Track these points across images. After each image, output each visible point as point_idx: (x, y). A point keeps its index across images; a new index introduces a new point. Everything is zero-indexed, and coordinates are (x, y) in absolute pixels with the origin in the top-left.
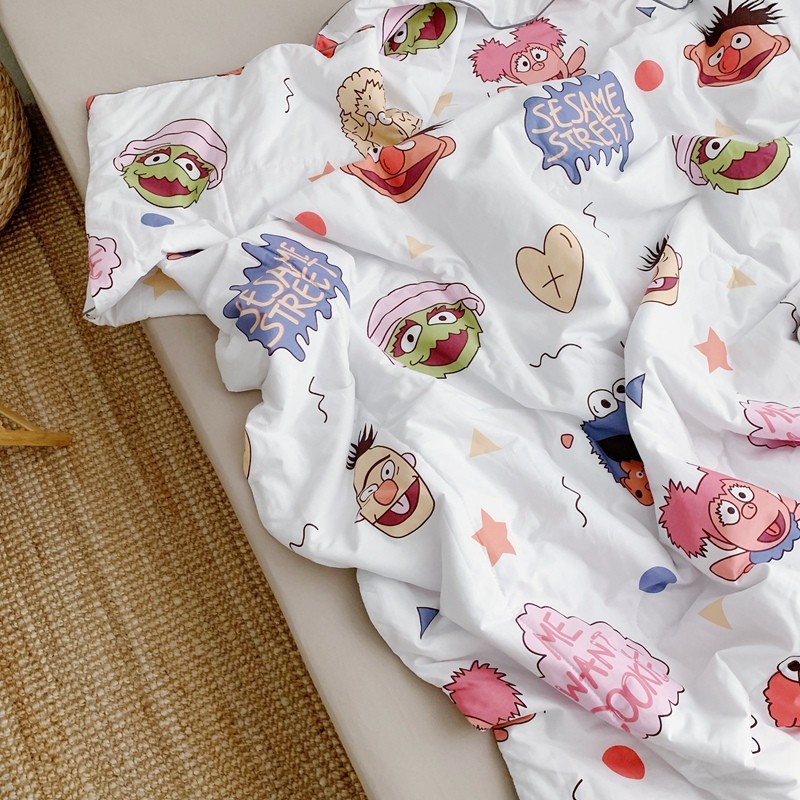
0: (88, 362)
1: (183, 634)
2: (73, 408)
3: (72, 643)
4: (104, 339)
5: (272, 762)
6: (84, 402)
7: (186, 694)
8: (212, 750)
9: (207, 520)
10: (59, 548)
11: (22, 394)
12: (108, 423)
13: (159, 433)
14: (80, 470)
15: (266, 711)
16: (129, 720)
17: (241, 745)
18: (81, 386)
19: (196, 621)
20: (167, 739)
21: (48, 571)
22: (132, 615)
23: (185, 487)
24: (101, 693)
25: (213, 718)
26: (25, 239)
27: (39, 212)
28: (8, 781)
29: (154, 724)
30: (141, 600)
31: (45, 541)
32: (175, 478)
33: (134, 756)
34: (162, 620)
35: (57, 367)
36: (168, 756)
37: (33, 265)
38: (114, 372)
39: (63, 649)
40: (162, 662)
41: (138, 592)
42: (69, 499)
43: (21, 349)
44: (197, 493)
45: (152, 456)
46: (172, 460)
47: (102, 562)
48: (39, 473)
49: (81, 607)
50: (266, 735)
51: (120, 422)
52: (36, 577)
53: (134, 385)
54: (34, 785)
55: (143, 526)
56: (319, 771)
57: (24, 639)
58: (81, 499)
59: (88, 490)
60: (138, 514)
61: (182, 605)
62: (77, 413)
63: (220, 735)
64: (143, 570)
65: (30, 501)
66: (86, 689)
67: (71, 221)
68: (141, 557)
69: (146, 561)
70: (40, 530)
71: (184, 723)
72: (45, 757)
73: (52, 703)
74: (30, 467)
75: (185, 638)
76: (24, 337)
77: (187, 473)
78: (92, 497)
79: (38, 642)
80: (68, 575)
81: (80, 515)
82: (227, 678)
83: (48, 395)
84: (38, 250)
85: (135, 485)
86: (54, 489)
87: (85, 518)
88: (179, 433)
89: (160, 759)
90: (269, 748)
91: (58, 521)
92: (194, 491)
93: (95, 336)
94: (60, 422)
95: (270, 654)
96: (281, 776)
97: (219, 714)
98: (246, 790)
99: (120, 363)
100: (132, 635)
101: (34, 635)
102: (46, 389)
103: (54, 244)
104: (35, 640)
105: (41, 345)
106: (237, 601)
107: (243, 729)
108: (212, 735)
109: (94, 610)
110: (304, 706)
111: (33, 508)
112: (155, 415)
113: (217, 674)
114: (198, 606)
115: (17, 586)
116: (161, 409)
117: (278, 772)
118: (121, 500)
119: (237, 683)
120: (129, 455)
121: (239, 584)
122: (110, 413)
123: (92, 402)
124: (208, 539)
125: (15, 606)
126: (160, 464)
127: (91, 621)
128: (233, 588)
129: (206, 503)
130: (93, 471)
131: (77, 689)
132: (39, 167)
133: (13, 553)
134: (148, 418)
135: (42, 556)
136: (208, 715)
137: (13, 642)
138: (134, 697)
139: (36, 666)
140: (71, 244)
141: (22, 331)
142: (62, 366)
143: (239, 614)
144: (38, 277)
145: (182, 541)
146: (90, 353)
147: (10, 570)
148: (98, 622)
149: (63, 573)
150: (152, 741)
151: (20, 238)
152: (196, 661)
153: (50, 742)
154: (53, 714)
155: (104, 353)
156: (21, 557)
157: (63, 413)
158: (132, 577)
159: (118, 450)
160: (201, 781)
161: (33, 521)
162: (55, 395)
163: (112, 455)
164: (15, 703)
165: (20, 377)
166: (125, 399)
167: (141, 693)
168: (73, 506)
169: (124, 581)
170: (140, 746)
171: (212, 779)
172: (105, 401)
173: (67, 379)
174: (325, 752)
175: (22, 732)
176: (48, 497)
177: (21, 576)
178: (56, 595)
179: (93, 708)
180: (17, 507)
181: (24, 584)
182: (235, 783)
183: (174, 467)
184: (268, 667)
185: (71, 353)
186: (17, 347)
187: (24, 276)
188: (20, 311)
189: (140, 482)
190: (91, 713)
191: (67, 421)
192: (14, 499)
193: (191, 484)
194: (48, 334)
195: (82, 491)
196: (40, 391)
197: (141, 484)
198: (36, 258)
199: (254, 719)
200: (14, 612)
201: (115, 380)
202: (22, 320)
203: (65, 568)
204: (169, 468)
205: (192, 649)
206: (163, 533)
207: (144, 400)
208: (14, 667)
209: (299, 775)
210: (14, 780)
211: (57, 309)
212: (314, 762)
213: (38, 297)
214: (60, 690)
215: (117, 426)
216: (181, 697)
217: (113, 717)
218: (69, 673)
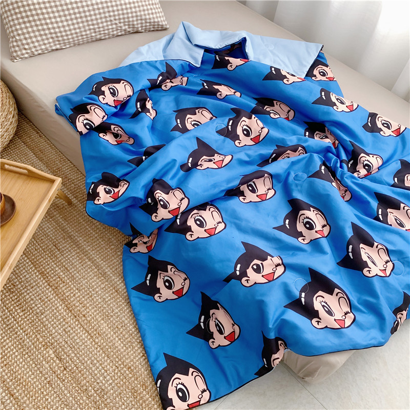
3: (80, 275)
10: (65, 245)
14: (65, 217)
16: (111, 296)
21: (62, 254)
24: (97, 290)
30: (104, 256)
31: (58, 243)
33: (117, 308)
34: (115, 261)
37: (25, 152)
39: (77, 278)
41: (102, 254)
42: (64, 228)
47: (85, 246)
49: (80, 263)
57: (59, 278)
58: (69, 227)
59: (71, 224)
60: (94, 228)
64: (102, 246)
66: (91, 290)
68: (100, 242)
69: (102, 243)
70: (55, 240)
72: (81, 315)
73: (78, 297)
78: (73, 226)
79: (66, 278)
80: (71, 253)
86: (57, 226)
87: (72, 233)
91: (62, 236)
99: (71, 180)
100: (104, 268)
101: (63, 276)
103: (32, 144)
111: (49, 233)
115: (51, 261)
118: (86, 225)
125: (52, 267)
127: (86, 267)
130: (71, 217)
131: (87, 290)
133: (46, 250)
135: (59, 249)
138: (111, 288)
139: (67, 286)
144: (28, 156)
145: (115, 234)
148: (89, 266)
151: (16, 144)
153: (81, 310)
154: (80, 300)
156: (50, 251)
158: (98, 249)
161: (51, 238)
164: (62, 300)
167: (114, 286)
168: (66, 230)
169: (95, 251)
170: (119, 304)
172: (69, 193)
175: (68, 309)
176: (55, 228)
177: (52, 257)
178: (69, 261)
179: (95, 295)
181: (54, 259)
190: (95, 297)
195: (69, 224)
198: (25, 150)
203: (70, 251)
206: (106, 232)
214: (80, 292)
218: (82, 286)
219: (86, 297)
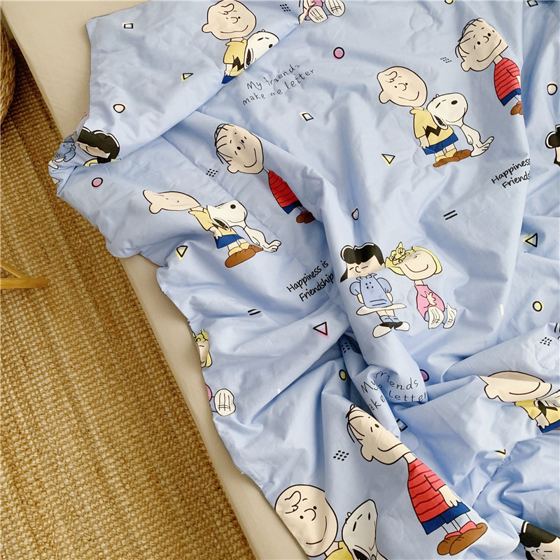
0: (57, 228)
1: (125, 421)
2: (48, 261)
3: (48, 426)
4: (69, 212)
5: (184, 509)
6: (55, 257)
7: (126, 462)
8: (144, 500)
9: (141, 343)
10: (39, 360)
11: (12, 251)
12: (72, 273)
13: (108, 280)
14: (53, 305)
15: (181, 474)
16: (87, 479)
17: (163, 497)
18: (53, 246)
19: (133, 412)
20: (113, 492)
21: (31, 376)
22: (89, 407)
23: (126, 319)
24: (68, 460)
25: (145, 478)
26: (13, 139)
27: (23, 118)
28: (6, 518)
29: (104, 481)
30: (95, 397)
31: (30, 355)
32: (119, 312)
33: (90, 503)
34: (110, 411)
35: (36, 232)
36: (114, 504)
37: (18, 158)
38: (76, 235)
39: (42, 430)
40: (109, 439)
41: (93, 391)
43: (11, 218)
44: (134, 323)
45: (103, 296)
46: (116, 299)
47: (69, 370)
48: (24, 307)
49: (55, 401)
50: (180, 491)
51: (80, 272)
52: (23, 380)
53: (90, 245)
54: (24, 521)
55: (96, 346)
56: (216, 516)
57: (15, 422)
58: (54, 326)
59: (59, 320)
60: (93, 337)
61: (124, 401)
62: (50, 265)
63: (149, 490)
64: (96, 377)
65: (18, 327)
66: (58, 457)
67: (45, 126)
68: (95, 368)
69: (99, 370)
70: (26, 347)
71: (125, 481)
72: (31, 502)
73: (34, 466)
74: (18, 303)
75: (125, 423)
76: (13, 210)
77: (127, 308)
79: (25, 425)
80: (45, 379)
81: (53, 337)
82: (154, 452)
83: (30, 252)
84: (22, 147)
85: (91, 316)
86: (35, 319)
87: (57, 339)
88: (122, 280)
89: (108, 505)
90: (182, 500)
91: (38, 341)
92: (132, 321)
93: (63, 210)
94: (39, 271)
95: (184, 436)
96: (191, 519)
97: (148, 476)
98: (166, 527)
99: (80, 229)
100: (89, 421)
101: (22, 420)
102: (28, 247)
103: (33, 142)
104: (23, 424)
105: (25, 216)
106: (161, 398)
107: (165, 486)
108: (143, 490)
109: (63, 403)
110: (207, 472)
111: (20, 332)
112: (105, 267)
113: (147, 449)
114: (134, 402)
115: (10, 386)
116: (109, 263)
117: (189, 516)
118: (81, 327)
119: (161, 455)
120: (86, 295)
121: (162, 386)
122: (74, 265)
123: (61, 257)
124: (141, 355)
125: (9, 400)
126: (109, 302)
127: (61, 411)
128: (159, 390)
129: (140, 330)
130: (62, 307)
131: (51, 457)
132: (22, 85)
133: (7, 363)
134: (100, 269)
135: (27, 365)
136: (141, 476)
137: (8, 424)
138: (90, 463)
139: (24, 441)
140: (45, 142)
141: (11, 206)
142: (39, 231)
143: (163, 408)
144: (22, 166)
145: (123, 356)
146: (59, 222)
147: (6, 375)
148: (66, 411)
149: (41, 377)
150: (103, 493)
151: (9, 138)
152: (133, 440)
153: (34, 492)
154: (35, 474)
155: (69, 222)
156: (13, 366)
157: (40, 265)
158: (89, 381)
159: (79, 291)
160: (136, 520)
161: (20, 341)
162: (35, 252)
163: (75, 295)
164: (10, 466)
165: (10, 239)
166: (84, 255)
167: (95, 460)
168: (48, 331)
169: (84, 383)
170: (95, 496)
171: (144, 519)
172: (70, 256)
173: (43, 240)
174: (220, 503)
175: (15, 485)
176: (31, 324)
177: (13, 379)
178: (37, 392)
179: (62, 470)
180: (10, 330)
181: (15, 384)
182: (159, 523)
183: (118, 304)
184: (182, 444)
185: (46, 222)
186: (8, 217)
187: (12, 165)
188: (10, 191)
189: (95, 315)
190: (61, 473)
191: (44, 271)
192: (7, 325)
193: (130, 316)
194: (30, 208)
195: (55, 320)
196: (24, 248)
197: (95, 316)
198: (20, 153)
199: (172, 480)
200: (8, 404)
201: (77, 242)
202: (11, 198)
203: (43, 374)
204: (115, 305)
205: (130, 431)
206: (110, 350)
207: (97, 256)
208: (9, 441)
209: (202, 518)
210: (10, 517)
211: (36, 190)
212: (213, 510)
213: (22, 181)
214: (40, 458)
215: (78, 275)
216: (123, 464)
217: (76, 476)
218: (46, 446)
219: (47, 470)
